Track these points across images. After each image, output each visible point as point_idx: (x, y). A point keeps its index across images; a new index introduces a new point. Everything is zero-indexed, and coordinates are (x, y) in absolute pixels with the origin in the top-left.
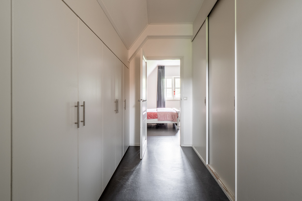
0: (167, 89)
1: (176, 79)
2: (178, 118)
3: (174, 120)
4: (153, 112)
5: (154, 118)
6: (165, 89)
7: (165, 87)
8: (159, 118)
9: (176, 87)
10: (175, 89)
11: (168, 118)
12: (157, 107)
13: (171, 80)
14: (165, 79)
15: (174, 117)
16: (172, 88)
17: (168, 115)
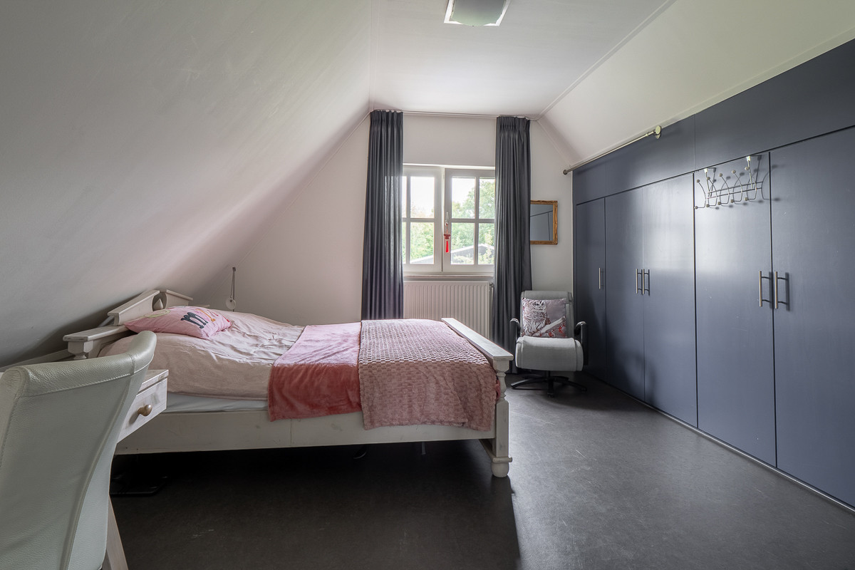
0: (412, 224)
1: (456, 182)
2: (497, 401)
3: (471, 418)
4: (332, 360)
5: (333, 410)
6: (404, 225)
7: (404, 215)
8: (371, 408)
9: (454, 216)
10: (448, 226)
11: (432, 406)
12: (364, 317)
13: (431, 181)
14: (404, 179)
15: (473, 395)
16: (436, 220)
17: (432, 387)
